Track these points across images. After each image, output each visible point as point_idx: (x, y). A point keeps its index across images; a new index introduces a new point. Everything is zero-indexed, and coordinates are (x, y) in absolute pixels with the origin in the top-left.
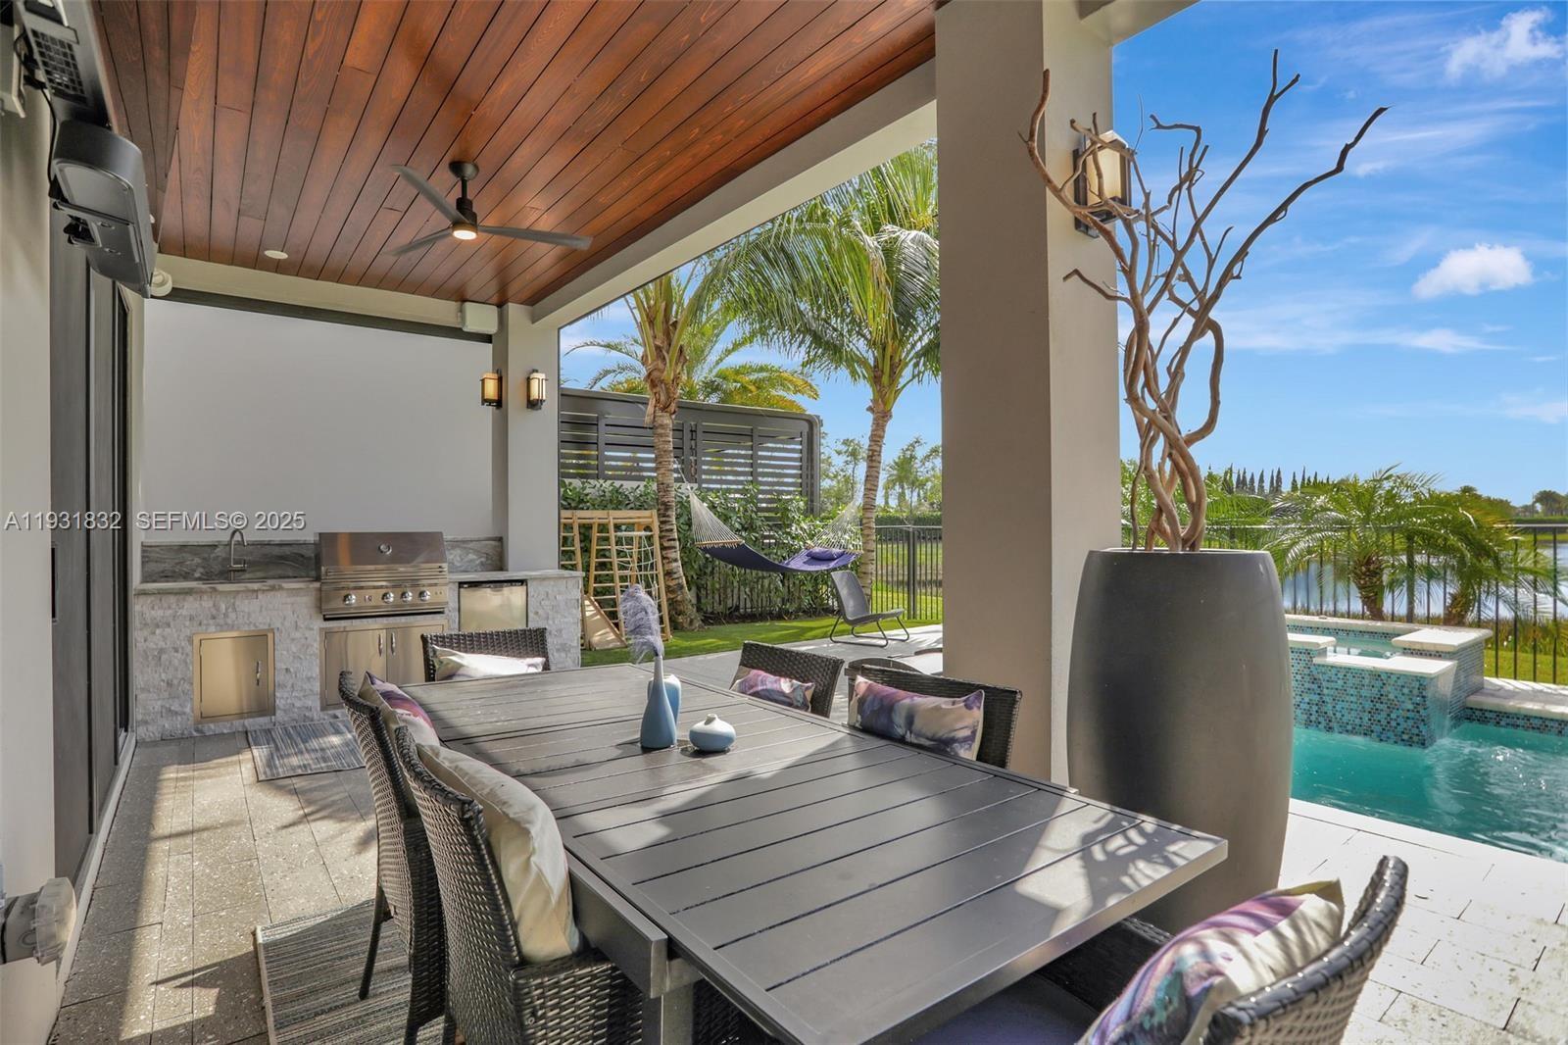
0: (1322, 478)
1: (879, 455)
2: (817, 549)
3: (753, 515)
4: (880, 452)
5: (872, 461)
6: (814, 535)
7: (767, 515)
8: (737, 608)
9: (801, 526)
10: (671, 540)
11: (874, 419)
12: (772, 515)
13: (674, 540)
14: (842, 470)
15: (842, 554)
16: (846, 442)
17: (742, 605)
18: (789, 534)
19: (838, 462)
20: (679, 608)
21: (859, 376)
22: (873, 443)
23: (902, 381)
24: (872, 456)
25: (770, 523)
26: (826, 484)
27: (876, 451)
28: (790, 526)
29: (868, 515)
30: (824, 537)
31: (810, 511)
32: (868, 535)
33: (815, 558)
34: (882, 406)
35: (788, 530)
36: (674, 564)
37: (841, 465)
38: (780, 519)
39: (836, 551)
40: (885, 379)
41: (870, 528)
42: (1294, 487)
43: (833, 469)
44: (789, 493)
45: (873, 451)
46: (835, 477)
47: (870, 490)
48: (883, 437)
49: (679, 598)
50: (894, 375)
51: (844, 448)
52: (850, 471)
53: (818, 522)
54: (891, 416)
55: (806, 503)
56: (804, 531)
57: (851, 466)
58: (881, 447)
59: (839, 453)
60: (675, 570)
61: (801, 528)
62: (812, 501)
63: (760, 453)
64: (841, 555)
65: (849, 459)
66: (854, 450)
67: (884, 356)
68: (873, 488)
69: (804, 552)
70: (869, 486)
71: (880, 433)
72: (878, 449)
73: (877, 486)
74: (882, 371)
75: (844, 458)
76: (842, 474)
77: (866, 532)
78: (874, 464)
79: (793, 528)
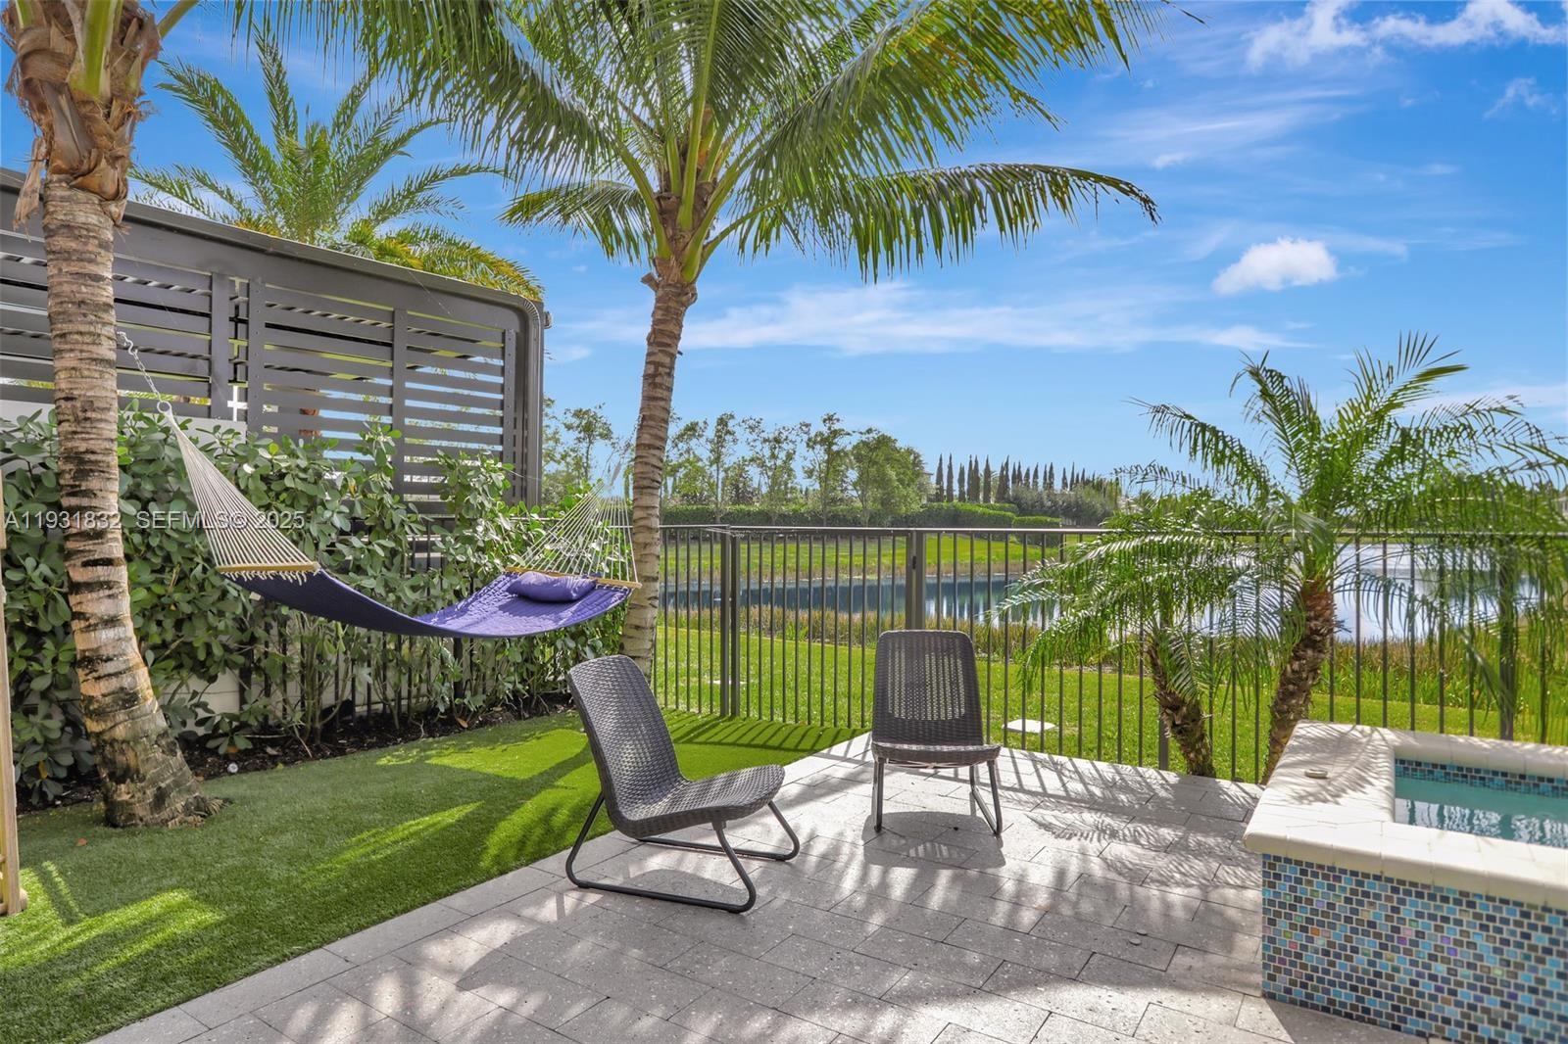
0: (1088, 475)
1: (670, 375)
2: (532, 578)
3: (388, 499)
4: (672, 368)
5: (655, 385)
6: (526, 544)
7: (424, 498)
8: (348, 706)
9: (497, 523)
10: (95, 563)
11: (658, 300)
12: (436, 498)
13: (108, 562)
14: (573, 450)
15: (592, 588)
16: (578, 414)
17: (360, 698)
18: (471, 540)
19: (569, 438)
20: (120, 759)
21: (619, 241)
22: (656, 349)
23: (719, 226)
24: (654, 376)
25: (429, 518)
26: (550, 468)
27: (662, 365)
28: (472, 523)
29: (646, 501)
30: (548, 547)
31: (521, 491)
32: (646, 545)
33: (527, 599)
34: (676, 271)
35: (467, 533)
36: (106, 635)
37: (572, 443)
38: (453, 507)
39: (575, 581)
40: (684, 215)
41: (650, 529)
42: (1065, 484)
43: (560, 449)
44: (472, 454)
45: (657, 365)
46: (564, 458)
47: (650, 446)
48: (677, 338)
49: (120, 732)
50: (703, 211)
51: (575, 422)
52: (584, 451)
53: (536, 516)
54: (694, 295)
55: (511, 477)
56: (505, 534)
57: (585, 444)
58: (673, 357)
59: (569, 427)
60: (104, 652)
61: (499, 529)
62: (524, 472)
63: (408, 385)
64: (586, 592)
65: (582, 435)
66: (589, 424)
67: (683, 169)
68: (658, 443)
69: (502, 582)
70: (647, 439)
71: (671, 327)
72: (667, 360)
73: (664, 440)
74: (679, 198)
75: (574, 434)
76: (573, 455)
77: (641, 538)
78: (659, 393)
79: (480, 529)
